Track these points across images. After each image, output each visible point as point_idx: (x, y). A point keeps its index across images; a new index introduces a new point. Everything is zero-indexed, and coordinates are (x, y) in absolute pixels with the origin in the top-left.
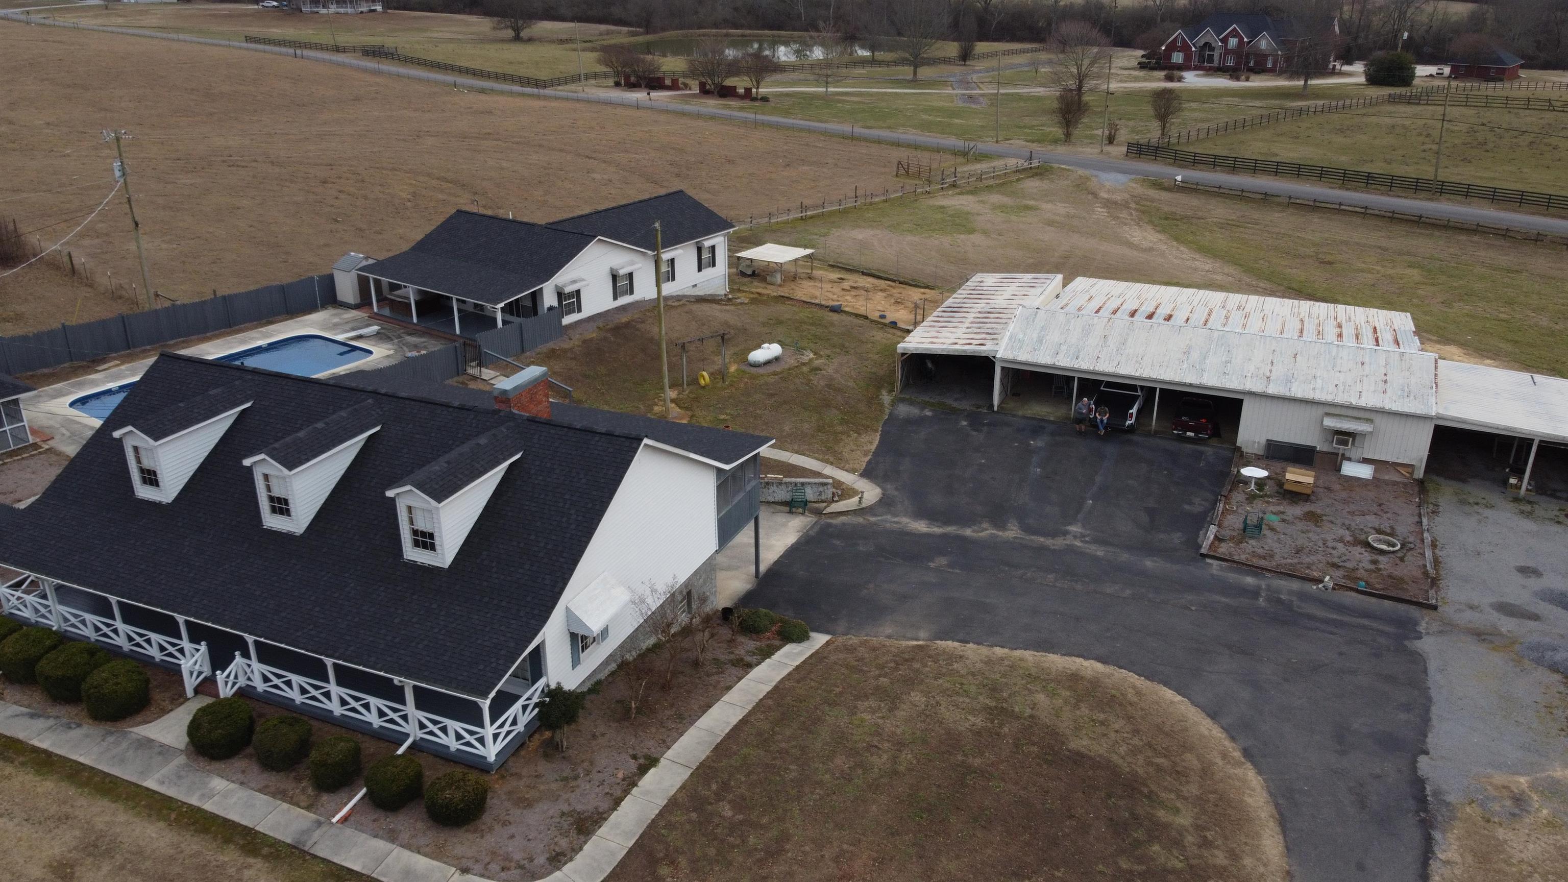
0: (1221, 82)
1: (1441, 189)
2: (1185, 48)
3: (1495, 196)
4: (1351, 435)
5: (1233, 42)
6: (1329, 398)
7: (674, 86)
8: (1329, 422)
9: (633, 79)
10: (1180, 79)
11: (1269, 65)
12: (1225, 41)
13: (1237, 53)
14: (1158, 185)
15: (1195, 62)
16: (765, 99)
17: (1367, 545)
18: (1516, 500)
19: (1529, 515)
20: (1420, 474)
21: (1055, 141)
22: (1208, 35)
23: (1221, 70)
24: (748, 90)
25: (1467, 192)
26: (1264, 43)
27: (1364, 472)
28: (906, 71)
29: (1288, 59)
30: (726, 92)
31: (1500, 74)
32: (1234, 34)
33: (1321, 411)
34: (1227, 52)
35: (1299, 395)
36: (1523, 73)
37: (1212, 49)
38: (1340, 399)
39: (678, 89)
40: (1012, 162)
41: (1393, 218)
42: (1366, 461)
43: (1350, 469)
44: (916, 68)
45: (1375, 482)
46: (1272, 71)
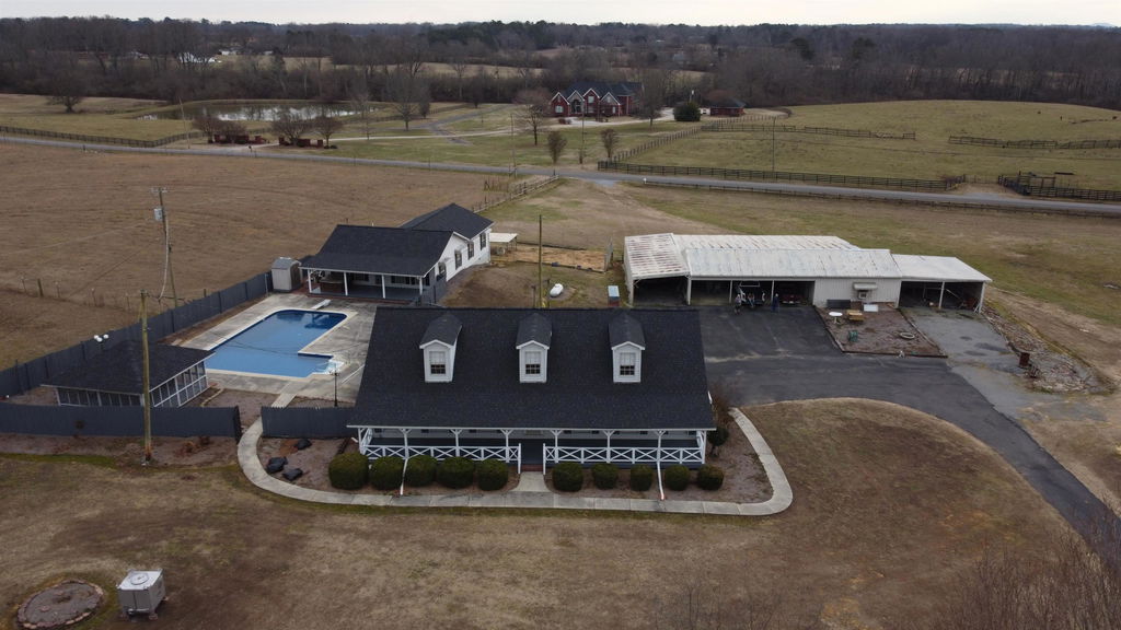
0: (591, 124)
1: (777, 176)
2: (563, 104)
3: (804, 178)
4: (866, 291)
5: (591, 99)
6: (855, 275)
7: (258, 141)
8: (857, 287)
9: (222, 137)
10: (569, 123)
11: (614, 111)
12: (586, 98)
13: (595, 104)
14: (632, 185)
15: (570, 110)
16: (334, 147)
17: (901, 337)
18: (938, 312)
19: (947, 317)
20: (897, 306)
21: (549, 164)
22: (576, 95)
23: (588, 116)
24: (320, 142)
25: (790, 177)
26: (609, 98)
27: (874, 308)
28: (401, 124)
29: (623, 108)
30: (304, 144)
31: (737, 113)
32: (591, 94)
33: (850, 282)
34: (588, 105)
35: (842, 275)
36: (745, 111)
37: (579, 103)
38: (861, 275)
39: (260, 143)
40: (543, 178)
41: (767, 193)
42: (873, 303)
43: (868, 308)
44: (407, 122)
45: (880, 313)
46: (616, 115)
